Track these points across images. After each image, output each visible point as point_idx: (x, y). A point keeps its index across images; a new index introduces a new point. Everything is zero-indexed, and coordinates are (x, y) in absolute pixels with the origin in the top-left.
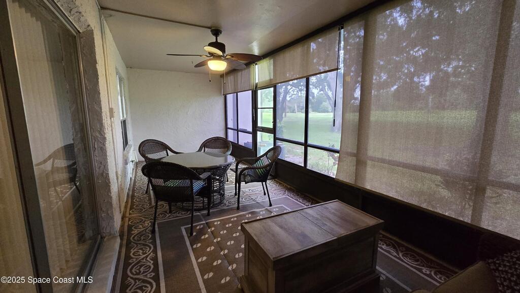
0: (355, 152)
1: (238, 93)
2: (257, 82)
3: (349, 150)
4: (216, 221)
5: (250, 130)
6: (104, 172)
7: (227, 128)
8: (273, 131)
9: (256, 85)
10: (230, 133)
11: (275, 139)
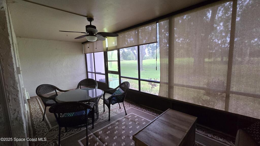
0: (168, 82)
1: (94, 53)
2: (107, 46)
3: (165, 81)
4: (99, 131)
5: (104, 72)
6: (17, 116)
7: (87, 72)
8: (119, 73)
9: (107, 48)
10: (90, 75)
11: (120, 77)
